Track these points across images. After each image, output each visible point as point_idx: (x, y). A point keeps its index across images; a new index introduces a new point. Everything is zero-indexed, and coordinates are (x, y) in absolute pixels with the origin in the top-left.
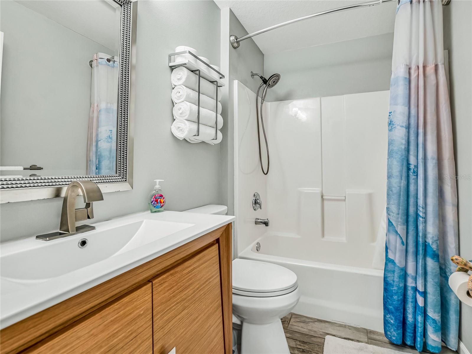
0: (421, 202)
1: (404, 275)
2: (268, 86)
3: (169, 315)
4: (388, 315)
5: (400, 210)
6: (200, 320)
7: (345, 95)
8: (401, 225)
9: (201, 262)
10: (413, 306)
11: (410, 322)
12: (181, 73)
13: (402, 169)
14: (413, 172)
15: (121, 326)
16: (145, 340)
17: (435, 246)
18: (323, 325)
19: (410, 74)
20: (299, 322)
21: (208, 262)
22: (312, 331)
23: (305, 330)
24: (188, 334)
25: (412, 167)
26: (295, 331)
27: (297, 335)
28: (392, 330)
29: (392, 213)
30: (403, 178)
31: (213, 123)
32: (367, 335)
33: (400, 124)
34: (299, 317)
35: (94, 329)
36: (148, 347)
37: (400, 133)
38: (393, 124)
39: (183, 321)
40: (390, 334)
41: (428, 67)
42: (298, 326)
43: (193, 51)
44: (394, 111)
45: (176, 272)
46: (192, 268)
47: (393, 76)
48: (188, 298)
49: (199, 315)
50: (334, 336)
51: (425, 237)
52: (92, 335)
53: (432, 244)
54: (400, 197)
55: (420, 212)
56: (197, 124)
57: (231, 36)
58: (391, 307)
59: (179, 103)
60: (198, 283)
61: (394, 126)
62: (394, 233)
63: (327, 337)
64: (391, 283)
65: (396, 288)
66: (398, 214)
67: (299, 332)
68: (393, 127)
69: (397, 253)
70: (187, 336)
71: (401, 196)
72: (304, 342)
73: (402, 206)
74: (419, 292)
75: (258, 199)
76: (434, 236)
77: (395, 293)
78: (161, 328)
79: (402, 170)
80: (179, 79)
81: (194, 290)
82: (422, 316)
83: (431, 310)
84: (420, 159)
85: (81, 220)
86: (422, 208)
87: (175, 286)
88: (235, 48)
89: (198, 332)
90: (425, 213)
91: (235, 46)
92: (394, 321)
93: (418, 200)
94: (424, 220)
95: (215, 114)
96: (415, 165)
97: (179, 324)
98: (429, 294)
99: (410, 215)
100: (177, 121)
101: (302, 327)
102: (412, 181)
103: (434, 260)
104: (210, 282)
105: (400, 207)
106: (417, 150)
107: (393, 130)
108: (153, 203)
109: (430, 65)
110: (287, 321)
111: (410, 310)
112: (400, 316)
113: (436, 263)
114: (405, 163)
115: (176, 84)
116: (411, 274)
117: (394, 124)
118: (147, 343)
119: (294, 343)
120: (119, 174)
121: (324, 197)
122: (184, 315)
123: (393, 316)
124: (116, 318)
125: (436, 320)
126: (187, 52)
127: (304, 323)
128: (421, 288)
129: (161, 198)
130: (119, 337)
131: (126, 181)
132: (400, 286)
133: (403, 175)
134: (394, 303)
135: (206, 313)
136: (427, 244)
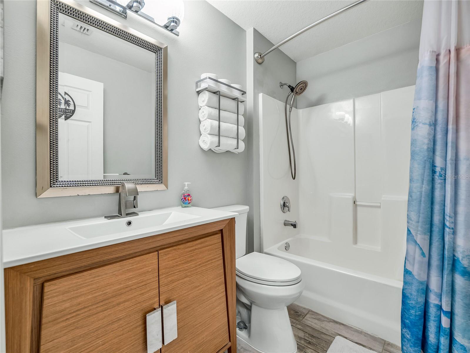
0: (448, 209)
1: (425, 290)
2: (296, 94)
3: (173, 278)
4: (404, 329)
5: (420, 218)
6: (201, 288)
7: (382, 93)
8: (421, 234)
9: (202, 245)
10: (435, 326)
11: (431, 342)
12: (204, 96)
13: (424, 172)
14: (438, 175)
15: (134, 275)
16: (153, 289)
17: (467, 262)
18: (338, 326)
19: (437, 60)
20: (314, 319)
21: (210, 247)
22: (324, 329)
23: (318, 326)
24: (191, 296)
25: (438, 169)
26: (308, 326)
27: (309, 329)
28: (408, 345)
29: (411, 221)
30: (424, 182)
31: (235, 135)
32: (383, 347)
33: (422, 121)
34: (315, 314)
35: (116, 271)
36: (155, 294)
37: (423, 131)
38: (415, 122)
39: (186, 285)
40: (406, 349)
41: (464, 48)
42: (312, 322)
43: (213, 76)
44: (417, 107)
45: (179, 249)
46: (194, 248)
47: (419, 67)
48: (190, 270)
49: (201, 285)
50: (346, 338)
51: (454, 251)
52: (114, 275)
53: (462, 260)
54: (421, 204)
55: (446, 221)
56: (218, 136)
57: (255, 54)
58: (407, 321)
59: (203, 121)
60: (199, 260)
61: (417, 124)
62: (413, 242)
63: (338, 337)
64: (408, 296)
65: (413, 302)
66: (418, 222)
67: (312, 327)
68: (415, 125)
69: (415, 264)
70: (189, 297)
71: (422, 202)
72: (313, 336)
73: (423, 213)
74: (443, 311)
75: (287, 203)
76: (466, 250)
77: (412, 307)
78: (166, 285)
79: (424, 174)
80: (203, 101)
81: (196, 265)
82: (445, 338)
83: (459, 334)
84: (448, 160)
85: (129, 208)
86: (450, 217)
87: (177, 258)
88: (260, 64)
89: (200, 297)
90: (455, 223)
91: (259, 62)
92: (410, 337)
93: (445, 207)
94: (452, 230)
95: (236, 126)
96: (441, 167)
97: (181, 287)
98: (457, 316)
99: (434, 224)
100: (203, 135)
101: (315, 324)
102: (438, 186)
103: (464, 278)
104: (212, 262)
105: (421, 215)
106: (445, 150)
107: (415, 128)
108: (182, 200)
109: (467, 46)
110: (303, 316)
111: (432, 329)
112: (417, 332)
113: (466, 281)
114: (428, 165)
115: (201, 106)
116: (433, 290)
117: (417, 121)
118: (154, 292)
119: (303, 334)
120: (157, 178)
121: (358, 203)
122: (187, 281)
123: (409, 331)
124: (131, 268)
125: (465, 346)
126: (208, 78)
127: (318, 320)
128: (446, 307)
129: (188, 196)
130: (133, 282)
131: (162, 183)
132: (419, 301)
133: (425, 179)
134: (410, 317)
135: (208, 285)
136: (456, 258)
